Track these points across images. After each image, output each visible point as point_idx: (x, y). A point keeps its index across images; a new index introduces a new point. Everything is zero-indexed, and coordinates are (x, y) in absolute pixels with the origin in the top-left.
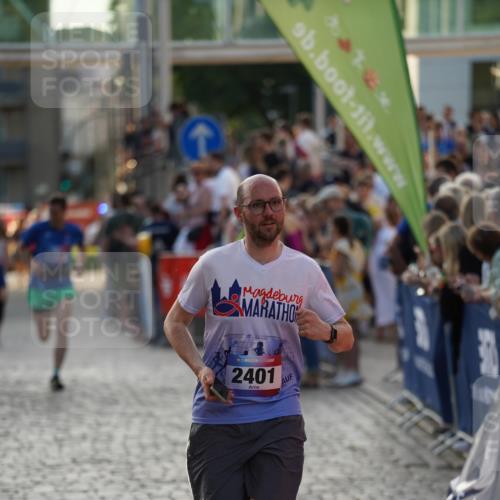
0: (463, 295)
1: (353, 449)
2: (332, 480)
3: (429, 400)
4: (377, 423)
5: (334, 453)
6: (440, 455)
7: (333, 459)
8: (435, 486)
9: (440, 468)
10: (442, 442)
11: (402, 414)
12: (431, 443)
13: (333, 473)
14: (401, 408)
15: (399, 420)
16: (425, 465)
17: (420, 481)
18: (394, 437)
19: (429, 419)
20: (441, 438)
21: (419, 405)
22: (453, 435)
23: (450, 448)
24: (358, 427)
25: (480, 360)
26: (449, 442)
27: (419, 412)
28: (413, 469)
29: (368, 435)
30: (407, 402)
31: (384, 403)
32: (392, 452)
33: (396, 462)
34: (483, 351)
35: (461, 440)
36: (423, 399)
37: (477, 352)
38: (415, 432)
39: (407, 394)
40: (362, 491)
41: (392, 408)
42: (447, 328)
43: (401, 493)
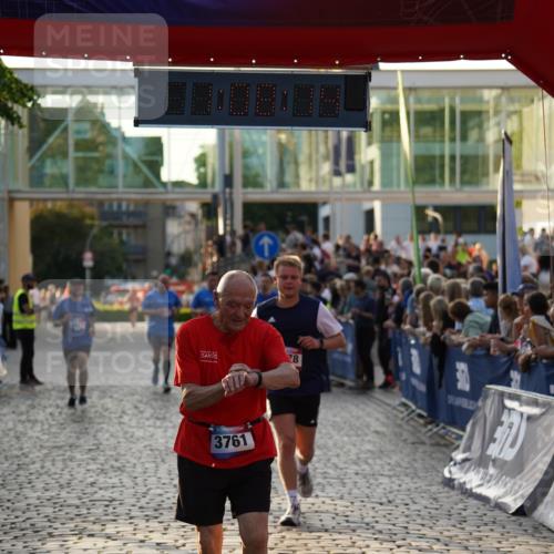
0: (447, 341)
1: (377, 432)
2: (369, 451)
3: (419, 404)
4: (388, 418)
5: (366, 435)
6: (430, 437)
7: (367, 438)
8: (434, 455)
9: (432, 445)
10: (431, 430)
11: (402, 412)
12: (424, 430)
13: (369, 447)
14: (403, 409)
15: (401, 416)
16: (423, 443)
17: (425, 452)
18: (400, 426)
19: (420, 416)
20: (430, 427)
21: (414, 407)
22: (437, 425)
23: (436, 433)
24: (378, 420)
25: (457, 380)
26: (435, 430)
27: (413, 411)
28: (417, 445)
29: (383, 424)
30: (404, 405)
31: (389, 405)
32: (401, 435)
33: (405, 441)
34: (459, 375)
35: (444, 428)
36: (416, 403)
37: (455, 376)
38: (412, 423)
39: (404, 400)
40: (390, 458)
41: (394, 408)
42: (435, 361)
43: (415, 460)
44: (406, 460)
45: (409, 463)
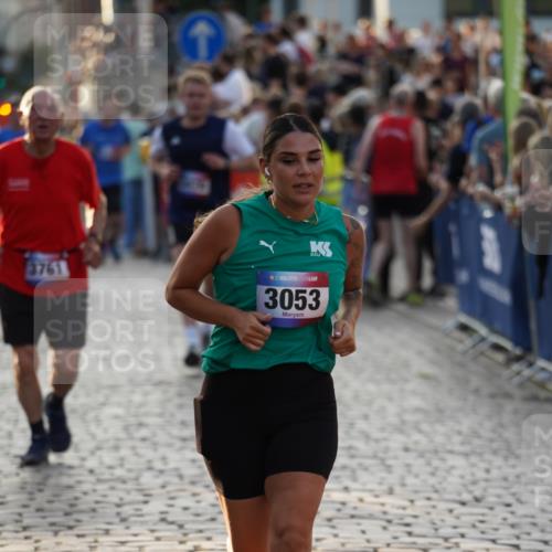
1: (425, 377)
2: (417, 410)
4: (437, 350)
5: (406, 380)
6: (521, 385)
7: (410, 386)
9: (526, 399)
10: (518, 373)
11: (461, 341)
12: (506, 373)
13: (416, 402)
14: (459, 335)
15: (460, 347)
16: (508, 396)
18: (462, 365)
19: (497, 348)
20: (516, 367)
21: (483, 330)
22: (531, 365)
23: (529, 379)
24: (420, 353)
26: (527, 372)
27: (483, 339)
28: (500, 400)
29: (433, 362)
30: (464, 328)
31: (436, 329)
35: (543, 369)
38: (483, 360)
39: (464, 319)
40: (459, 423)
41: (446, 334)
43: (502, 425)
44: (488, 425)
45: (494, 431)
